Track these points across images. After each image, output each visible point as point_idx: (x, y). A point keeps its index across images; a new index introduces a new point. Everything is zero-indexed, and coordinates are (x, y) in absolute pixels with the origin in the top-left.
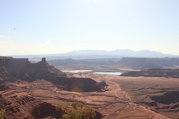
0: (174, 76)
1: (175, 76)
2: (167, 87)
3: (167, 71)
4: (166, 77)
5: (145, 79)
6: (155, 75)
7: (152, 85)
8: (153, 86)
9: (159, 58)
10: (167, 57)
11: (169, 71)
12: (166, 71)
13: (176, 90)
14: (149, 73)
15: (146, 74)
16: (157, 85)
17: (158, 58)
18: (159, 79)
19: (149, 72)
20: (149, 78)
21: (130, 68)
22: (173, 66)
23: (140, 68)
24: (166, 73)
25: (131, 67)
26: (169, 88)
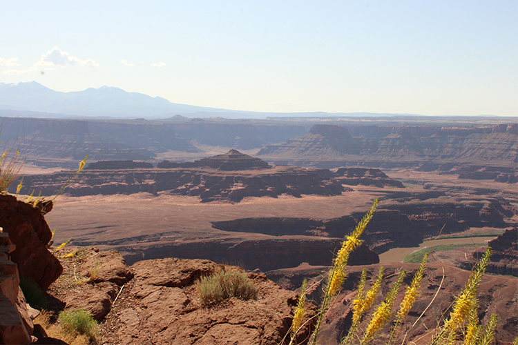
0: (179, 188)
1: (184, 187)
2: (138, 233)
3: (159, 169)
4: (153, 191)
5: (69, 206)
6: (111, 185)
7: (87, 226)
8: (87, 231)
9: (147, 121)
10: (178, 115)
11: (165, 170)
12: (156, 170)
13: (166, 242)
14: (87, 182)
15: (77, 185)
16: (102, 229)
17: (143, 119)
18: (123, 202)
19: (88, 175)
20: (85, 199)
21: (27, 162)
22: (196, 151)
23: (68, 159)
24: (152, 176)
25: (30, 157)
26: (144, 234)
